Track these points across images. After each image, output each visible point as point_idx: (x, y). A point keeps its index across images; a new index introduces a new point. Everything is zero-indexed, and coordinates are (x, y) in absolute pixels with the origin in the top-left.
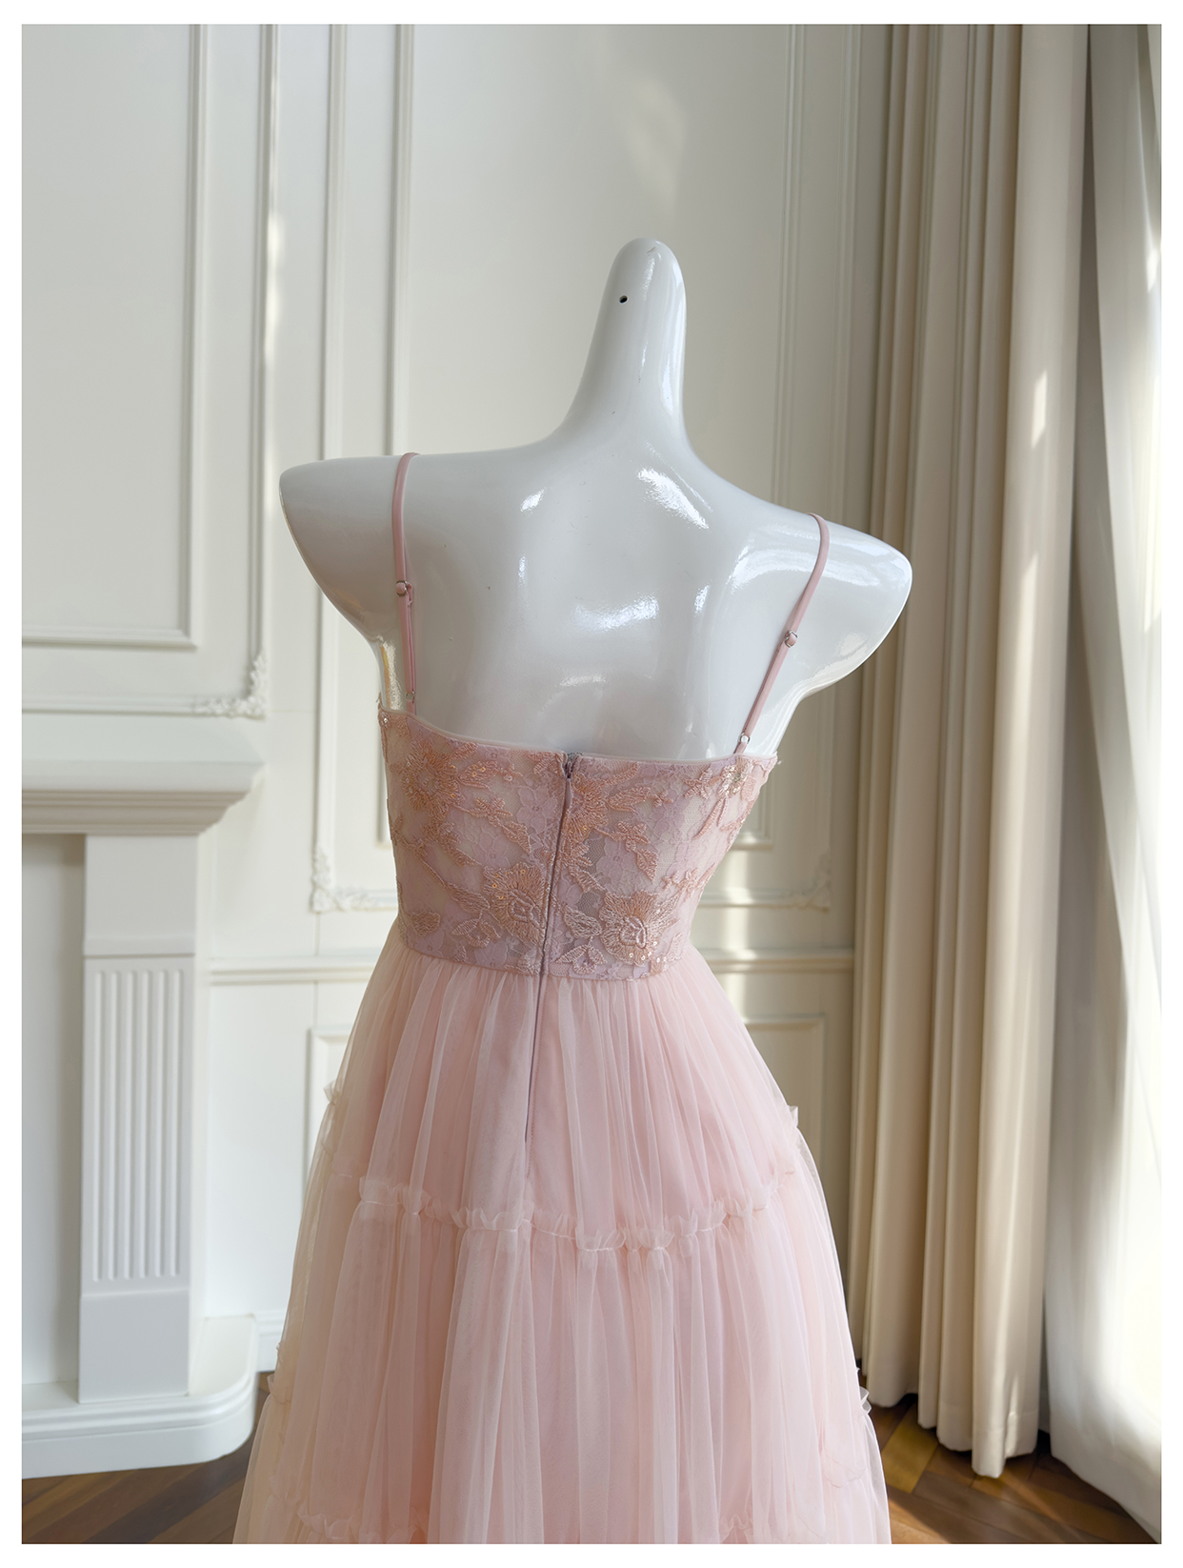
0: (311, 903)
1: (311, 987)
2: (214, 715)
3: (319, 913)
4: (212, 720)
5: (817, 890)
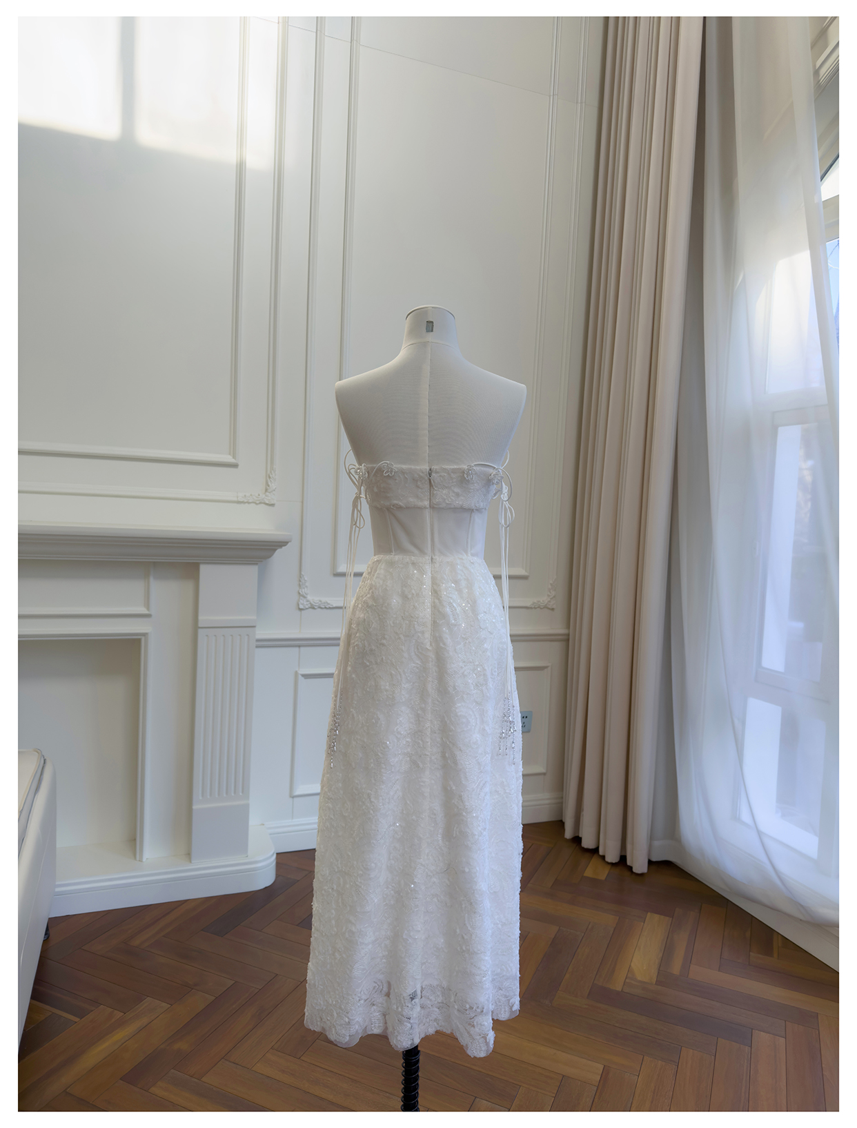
0: (298, 605)
1: (297, 649)
2: (249, 503)
3: (301, 610)
4: (247, 504)
5: (549, 599)
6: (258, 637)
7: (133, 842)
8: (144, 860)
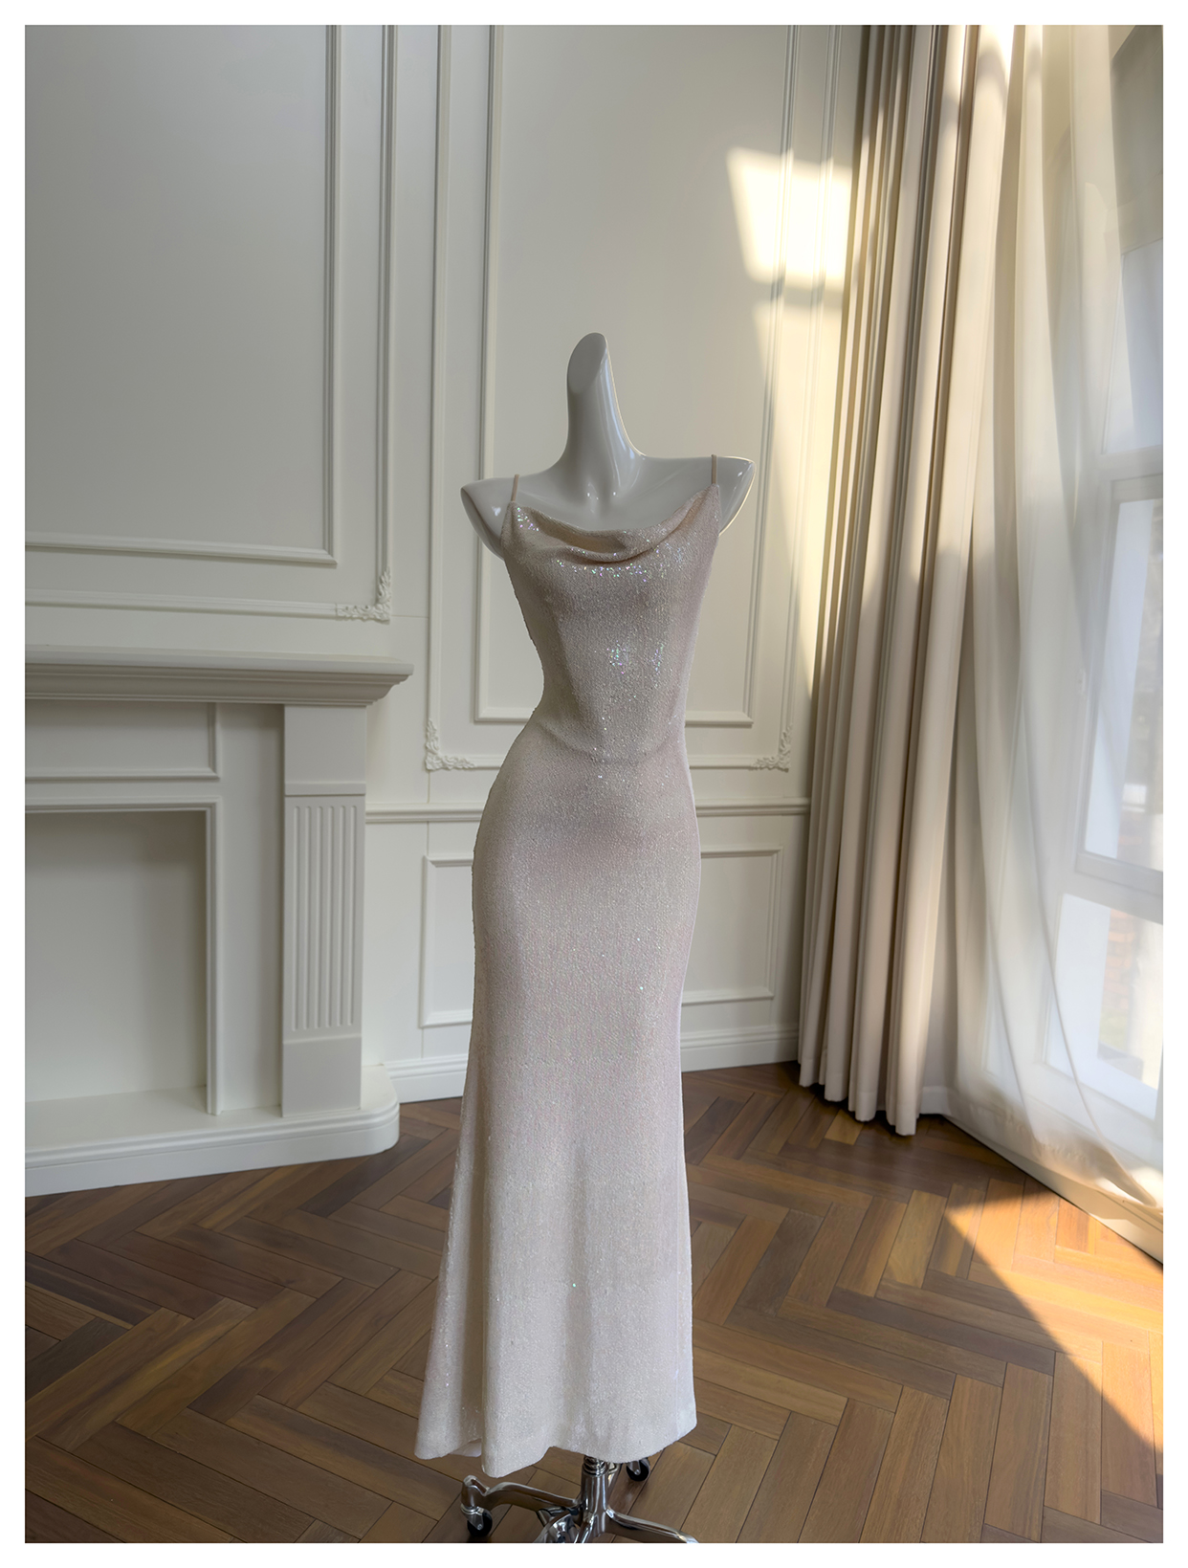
0: (425, 764)
1: (425, 825)
2: (352, 618)
3: (429, 771)
4: (350, 621)
5: (782, 756)
6: (368, 809)
7: (202, 1088)
8: (219, 1113)
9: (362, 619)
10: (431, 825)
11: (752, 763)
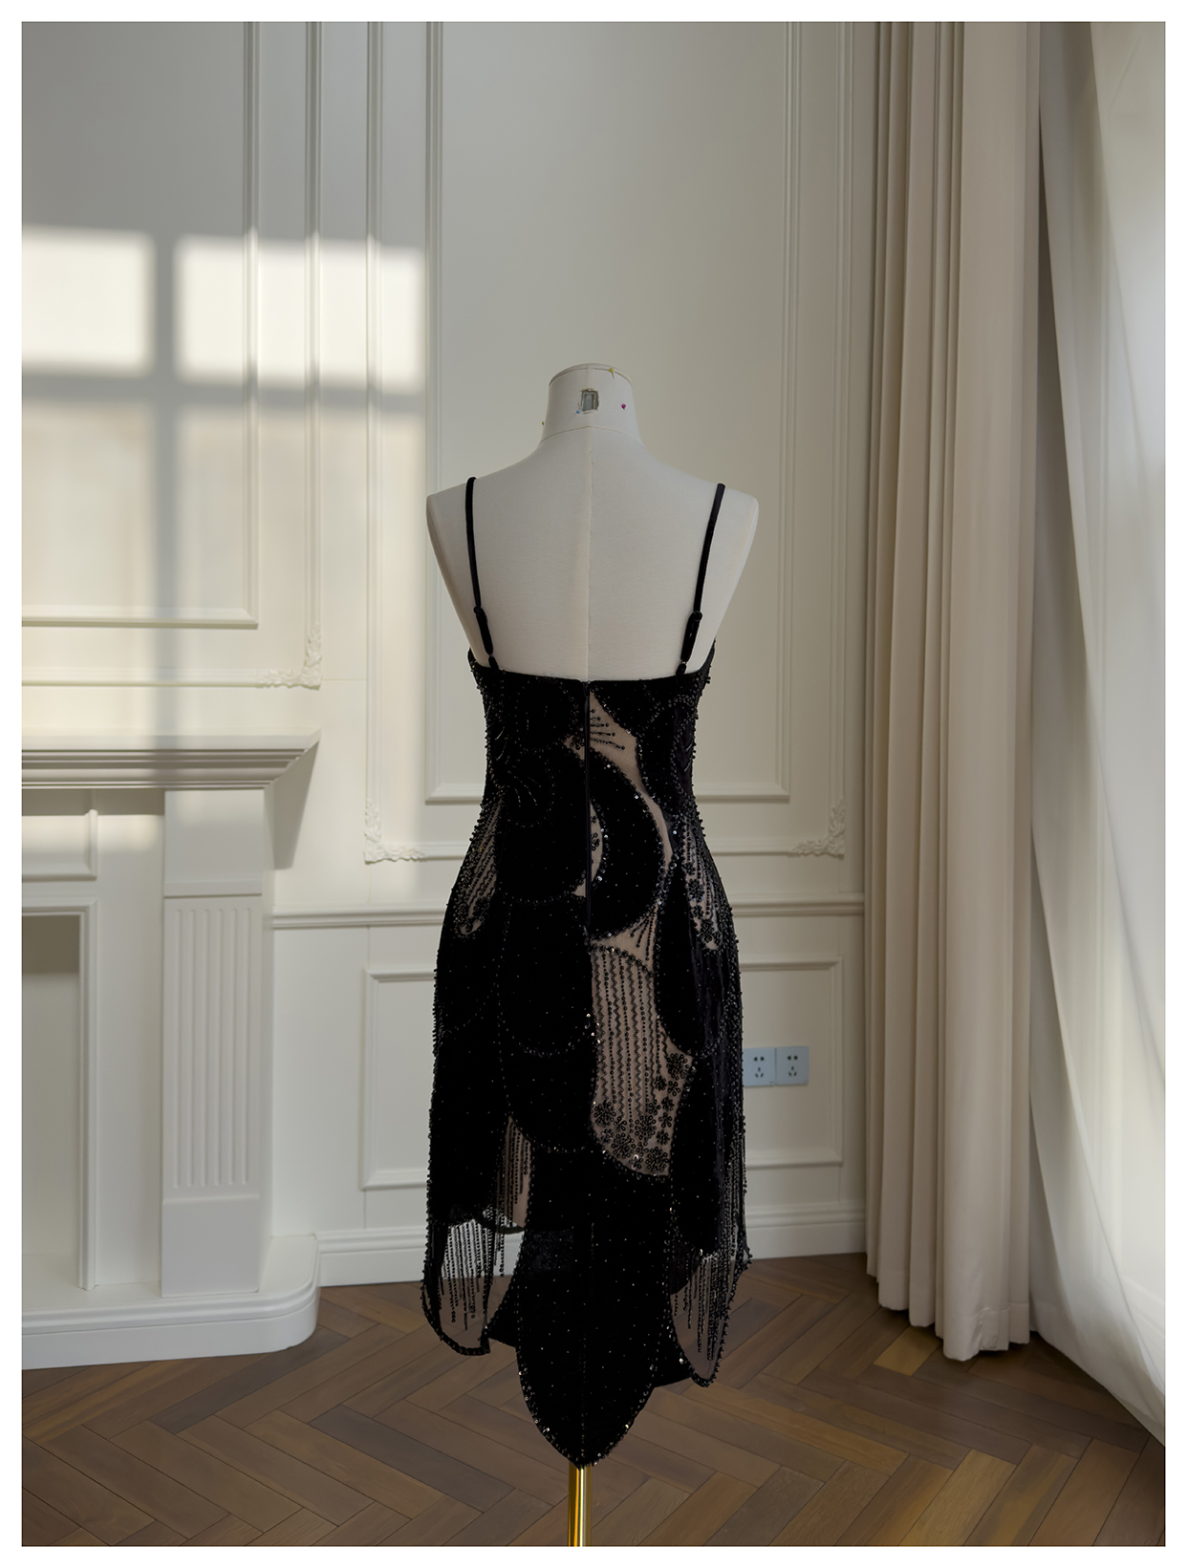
0: (364, 854)
1: (365, 930)
2: (277, 686)
3: (368, 863)
4: (272, 688)
5: (831, 838)
8: (90, 1287)
9: (289, 687)
10: (372, 929)
11: (790, 849)
